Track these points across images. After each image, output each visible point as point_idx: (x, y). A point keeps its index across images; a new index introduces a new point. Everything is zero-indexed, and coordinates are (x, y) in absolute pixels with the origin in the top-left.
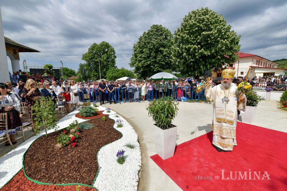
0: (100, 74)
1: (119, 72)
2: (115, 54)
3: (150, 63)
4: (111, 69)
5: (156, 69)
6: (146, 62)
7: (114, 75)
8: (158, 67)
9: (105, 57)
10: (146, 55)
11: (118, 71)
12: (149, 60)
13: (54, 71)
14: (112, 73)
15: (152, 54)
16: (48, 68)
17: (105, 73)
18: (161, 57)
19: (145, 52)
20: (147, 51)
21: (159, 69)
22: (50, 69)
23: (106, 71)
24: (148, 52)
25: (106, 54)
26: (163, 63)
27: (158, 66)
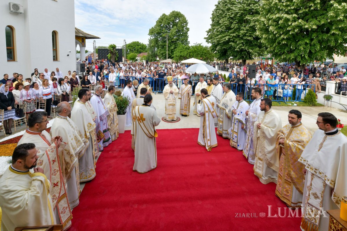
0: (167, 52)
1: (189, 51)
2: (187, 26)
3: (229, 39)
4: (181, 46)
5: (238, 47)
6: (224, 37)
7: (182, 54)
8: (241, 45)
9: (174, 30)
10: (223, 28)
11: (189, 49)
12: (228, 34)
13: (117, 51)
14: (181, 52)
15: (233, 26)
16: (112, 49)
17: (172, 52)
18: (247, 30)
19: (222, 23)
20: (225, 22)
21: (243, 47)
22: (113, 49)
23: (175, 48)
24: (227, 23)
25: (175, 27)
26: (249, 38)
27: (242, 43)
